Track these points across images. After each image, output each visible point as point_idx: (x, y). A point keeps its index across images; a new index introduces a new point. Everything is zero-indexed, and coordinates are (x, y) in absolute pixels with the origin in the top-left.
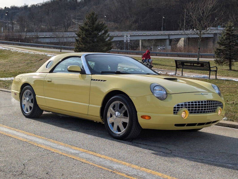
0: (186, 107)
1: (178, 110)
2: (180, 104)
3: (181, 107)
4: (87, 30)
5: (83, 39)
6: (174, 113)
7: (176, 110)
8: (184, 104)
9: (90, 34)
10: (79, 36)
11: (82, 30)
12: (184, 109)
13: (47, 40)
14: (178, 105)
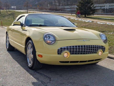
0: (68, 50)
1: (61, 52)
2: (63, 48)
3: (64, 50)
4: (82, 4)
5: (80, 8)
6: (58, 54)
7: (60, 52)
8: (66, 47)
9: (84, 5)
10: (78, 6)
11: (79, 3)
12: (66, 51)
13: (69, 10)
14: (61, 48)
